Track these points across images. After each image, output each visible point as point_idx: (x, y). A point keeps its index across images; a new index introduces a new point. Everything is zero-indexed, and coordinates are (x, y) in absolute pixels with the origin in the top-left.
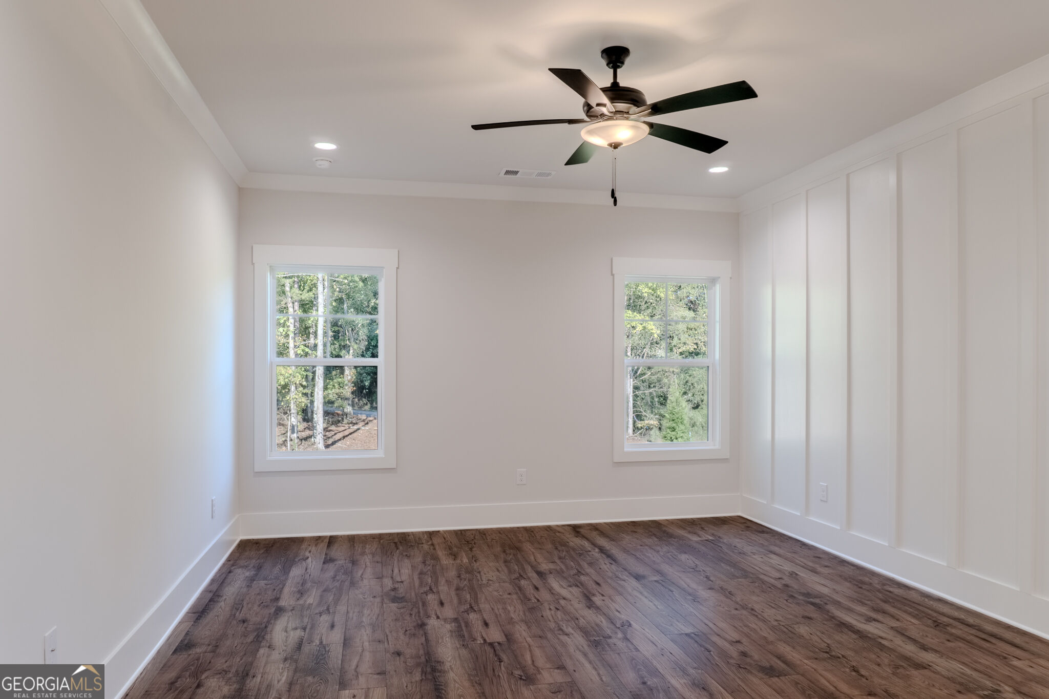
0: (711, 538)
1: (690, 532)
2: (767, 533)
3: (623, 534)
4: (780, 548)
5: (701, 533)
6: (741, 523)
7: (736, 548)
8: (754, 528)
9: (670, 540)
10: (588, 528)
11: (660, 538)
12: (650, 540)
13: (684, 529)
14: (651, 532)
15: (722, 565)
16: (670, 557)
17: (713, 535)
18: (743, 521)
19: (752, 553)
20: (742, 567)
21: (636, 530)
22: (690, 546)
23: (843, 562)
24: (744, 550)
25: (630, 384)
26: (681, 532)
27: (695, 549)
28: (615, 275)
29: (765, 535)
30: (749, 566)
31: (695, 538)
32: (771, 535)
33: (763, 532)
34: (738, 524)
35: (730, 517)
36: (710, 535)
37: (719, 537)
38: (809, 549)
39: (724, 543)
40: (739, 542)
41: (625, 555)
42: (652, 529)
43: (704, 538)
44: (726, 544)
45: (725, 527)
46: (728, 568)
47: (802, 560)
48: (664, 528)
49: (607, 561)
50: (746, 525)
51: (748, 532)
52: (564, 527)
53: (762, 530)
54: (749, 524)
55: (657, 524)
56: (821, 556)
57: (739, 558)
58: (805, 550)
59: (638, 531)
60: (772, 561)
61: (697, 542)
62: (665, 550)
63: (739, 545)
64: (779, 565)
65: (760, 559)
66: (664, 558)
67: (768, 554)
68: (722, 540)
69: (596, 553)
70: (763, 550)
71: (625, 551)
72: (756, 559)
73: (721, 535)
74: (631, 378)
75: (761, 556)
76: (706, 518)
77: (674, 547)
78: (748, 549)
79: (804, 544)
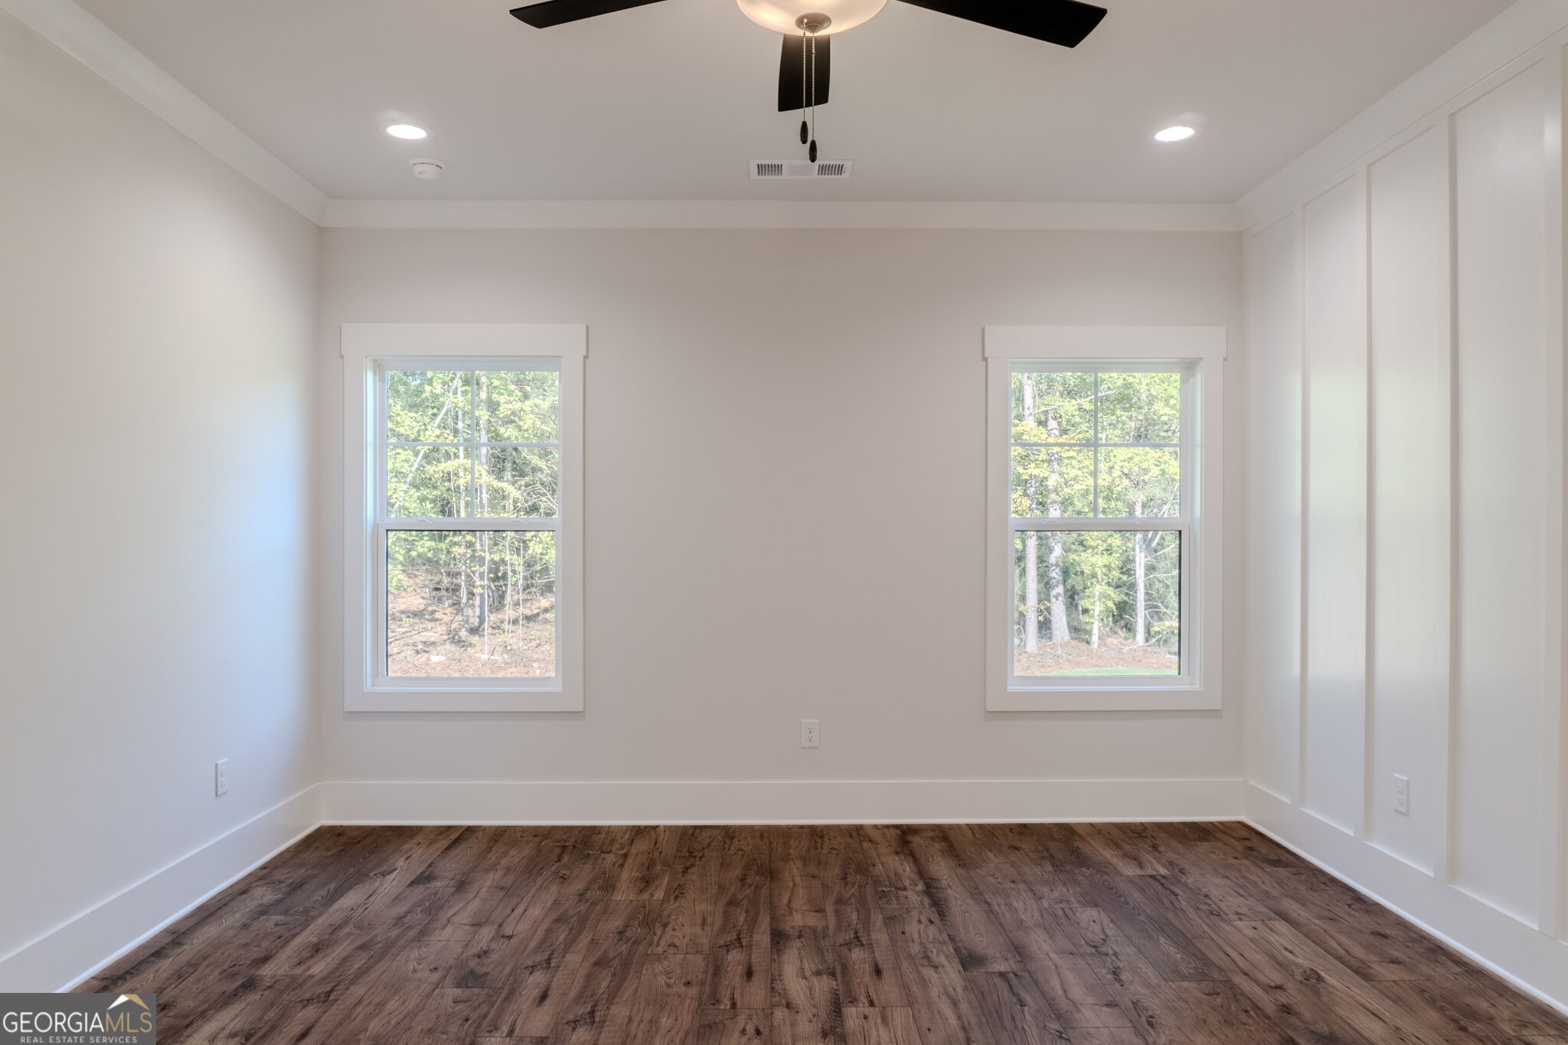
0: (1163, 871)
1: (1126, 855)
2: (1287, 865)
3: (990, 851)
4: (1303, 905)
5: (1147, 857)
6: (1238, 839)
7: (1207, 900)
8: (1264, 852)
9: (1077, 871)
10: (931, 834)
11: (1058, 866)
12: (1037, 870)
13: (1117, 846)
14: (1047, 850)
15: (1162, 940)
16: (1060, 913)
17: (1171, 864)
18: (1245, 834)
19: (1238, 914)
20: (1203, 949)
21: (1018, 844)
22: (1112, 889)
23: (1437, 951)
24: (1223, 906)
25: (1140, 562)
26: (1108, 854)
27: (1120, 896)
28: (990, 359)
29: (1281, 872)
30: (1220, 947)
31: (1130, 870)
32: (1294, 870)
33: (1278, 863)
34: (1232, 840)
35: (1221, 823)
36: (1164, 866)
37: (1182, 871)
38: (1368, 912)
39: (1185, 885)
40: (1217, 886)
41: (970, 901)
42: (1051, 845)
43: (1151, 872)
44: (1191, 889)
45: (1204, 846)
46: (1172, 950)
47: (1343, 938)
48: (1078, 844)
49: (931, 913)
50: (1248, 844)
51: (1246, 862)
52: (886, 830)
53: (1278, 857)
54: (1255, 842)
55: (1067, 831)
56: (1389, 932)
57: (1205, 926)
58: (1357, 914)
59: (1023, 846)
60: (1274, 938)
61: (1131, 881)
62: (1056, 894)
63: (1214, 893)
64: (1287, 950)
65: (1249, 932)
66: (1045, 915)
67: (1270, 919)
68: (1183, 879)
69: (914, 896)
70: (1264, 909)
71: (977, 894)
72: (1239, 930)
73: (1186, 866)
74: (1141, 552)
75: (1253, 924)
76: (1171, 824)
77: (1078, 889)
78: (1232, 903)
79: (1358, 898)
